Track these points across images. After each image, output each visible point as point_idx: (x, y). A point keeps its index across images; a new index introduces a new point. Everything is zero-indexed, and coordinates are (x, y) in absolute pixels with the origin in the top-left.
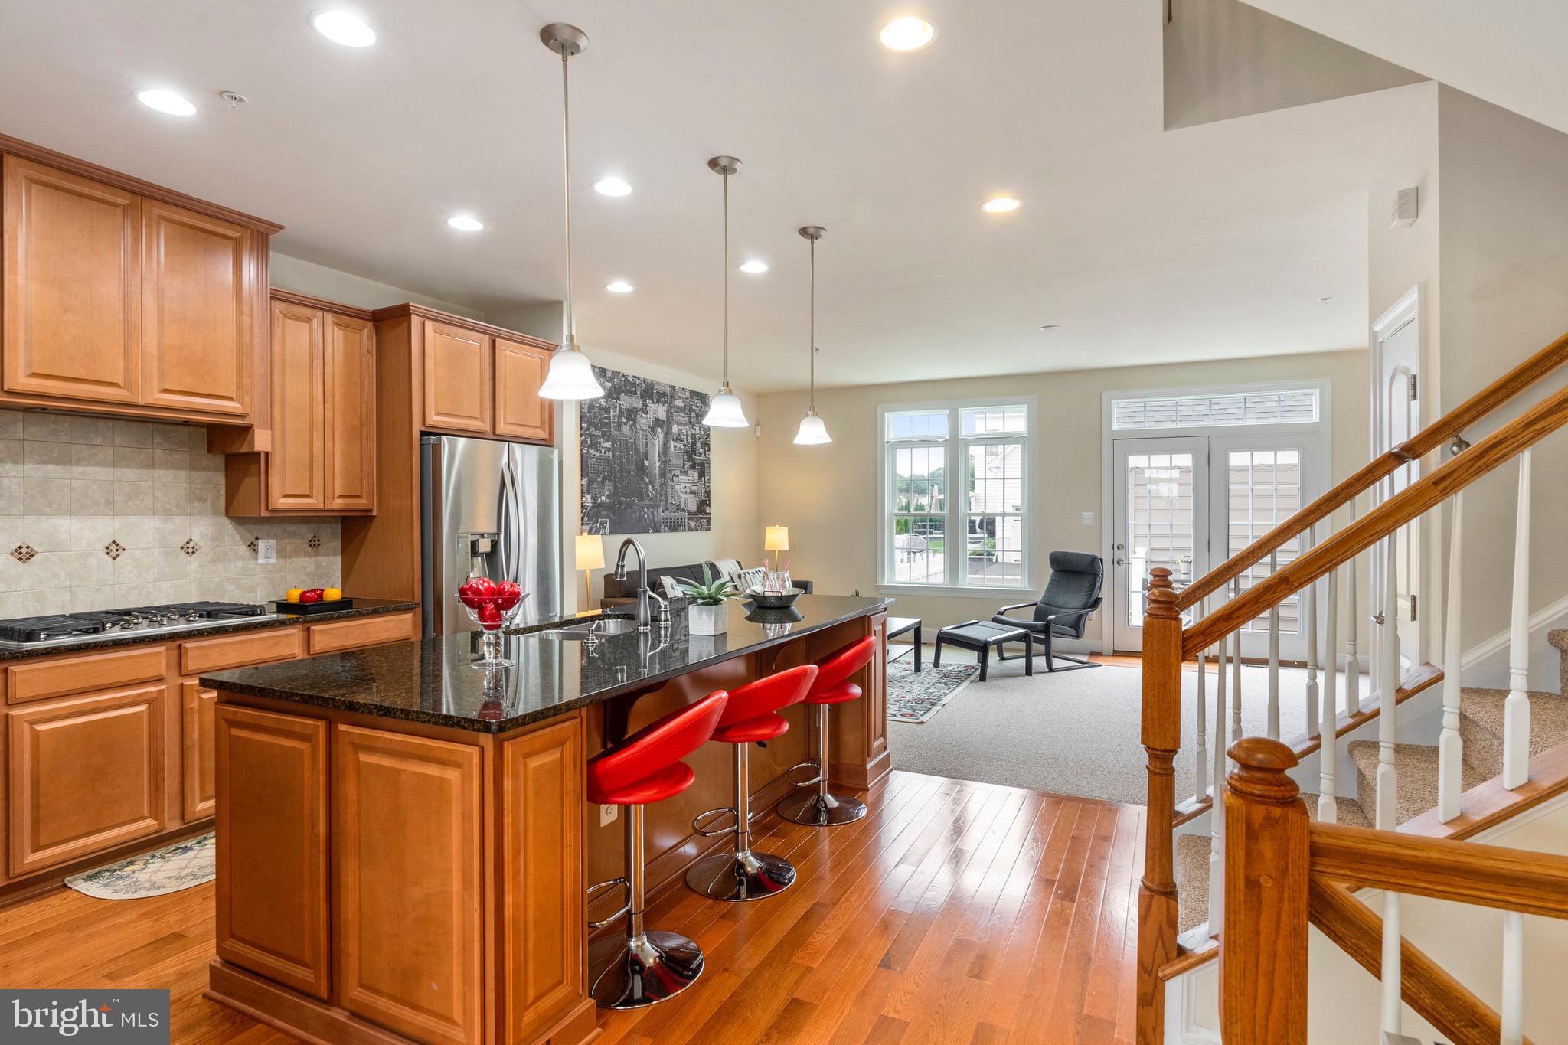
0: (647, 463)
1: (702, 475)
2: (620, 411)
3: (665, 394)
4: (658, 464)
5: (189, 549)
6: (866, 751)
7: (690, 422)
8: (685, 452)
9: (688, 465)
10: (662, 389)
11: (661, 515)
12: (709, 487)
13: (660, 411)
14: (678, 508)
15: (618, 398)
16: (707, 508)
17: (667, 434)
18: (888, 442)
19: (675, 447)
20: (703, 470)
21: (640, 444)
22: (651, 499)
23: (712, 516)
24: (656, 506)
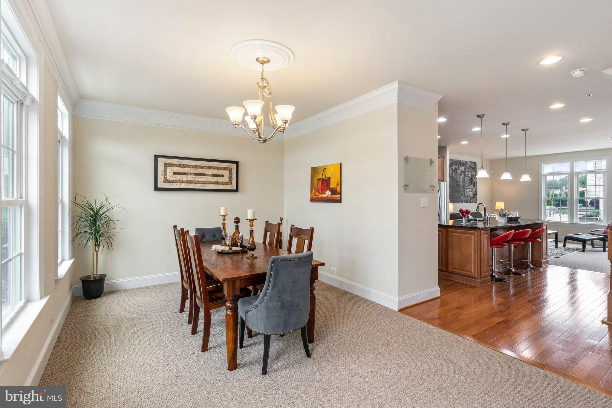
0: (459, 183)
1: (474, 186)
2: (453, 170)
3: (464, 164)
4: (462, 184)
6: (541, 257)
7: (471, 171)
8: (470, 180)
9: (470, 183)
10: (463, 162)
11: (463, 198)
12: (476, 190)
13: (463, 168)
14: (468, 196)
15: (452, 166)
16: (476, 196)
17: (465, 175)
18: (543, 174)
19: (467, 178)
20: (474, 185)
21: (458, 178)
22: (460, 194)
23: (477, 198)
24: (462, 196)
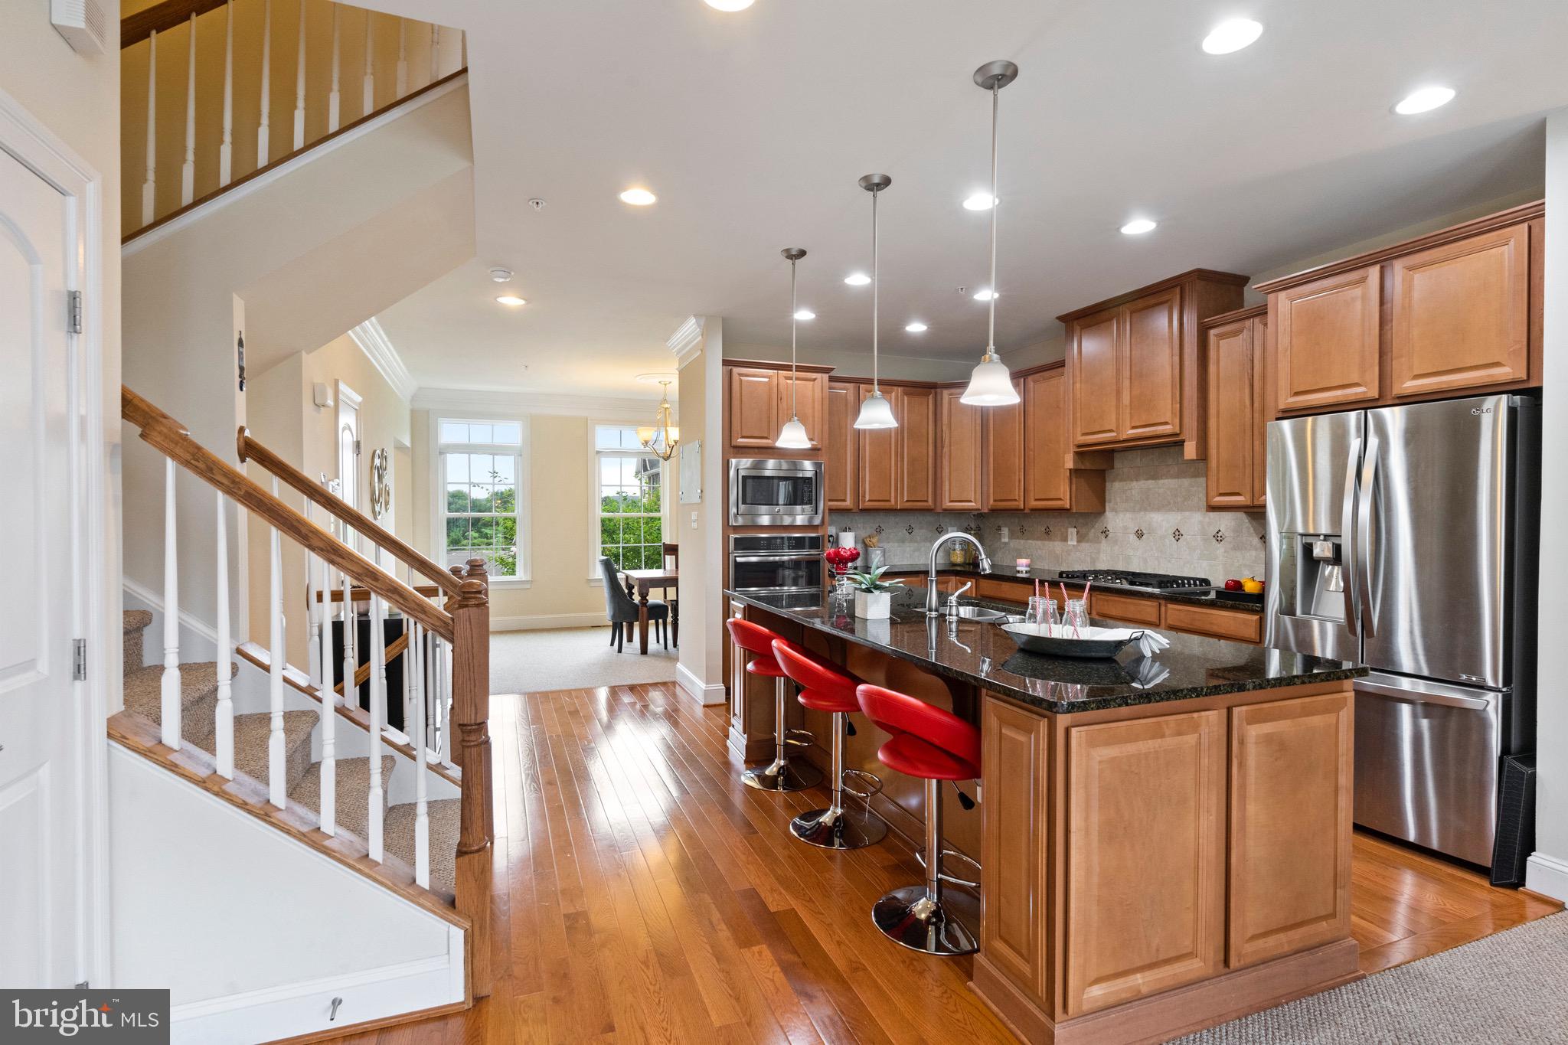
5: (1218, 537)
